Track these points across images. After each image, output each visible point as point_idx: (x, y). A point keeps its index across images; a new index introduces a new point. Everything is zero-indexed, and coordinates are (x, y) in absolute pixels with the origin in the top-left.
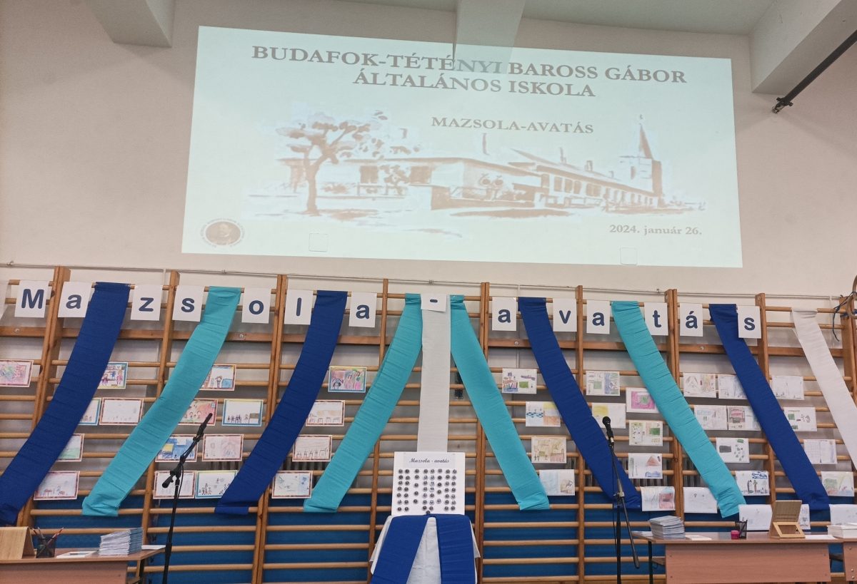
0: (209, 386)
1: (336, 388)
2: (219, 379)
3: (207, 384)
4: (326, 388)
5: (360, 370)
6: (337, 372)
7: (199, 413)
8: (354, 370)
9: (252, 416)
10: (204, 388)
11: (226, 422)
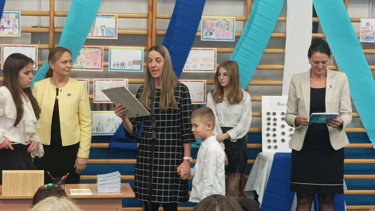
0: (94, 34)
1: (208, 37)
2: (103, 28)
3: (93, 32)
4: (200, 36)
5: (230, 20)
6: (208, 22)
7: (88, 60)
8: (224, 20)
9: (135, 62)
10: (90, 36)
11: (112, 68)
